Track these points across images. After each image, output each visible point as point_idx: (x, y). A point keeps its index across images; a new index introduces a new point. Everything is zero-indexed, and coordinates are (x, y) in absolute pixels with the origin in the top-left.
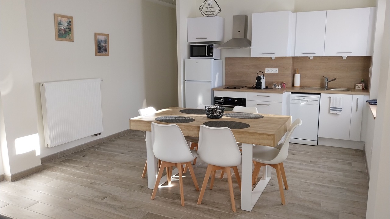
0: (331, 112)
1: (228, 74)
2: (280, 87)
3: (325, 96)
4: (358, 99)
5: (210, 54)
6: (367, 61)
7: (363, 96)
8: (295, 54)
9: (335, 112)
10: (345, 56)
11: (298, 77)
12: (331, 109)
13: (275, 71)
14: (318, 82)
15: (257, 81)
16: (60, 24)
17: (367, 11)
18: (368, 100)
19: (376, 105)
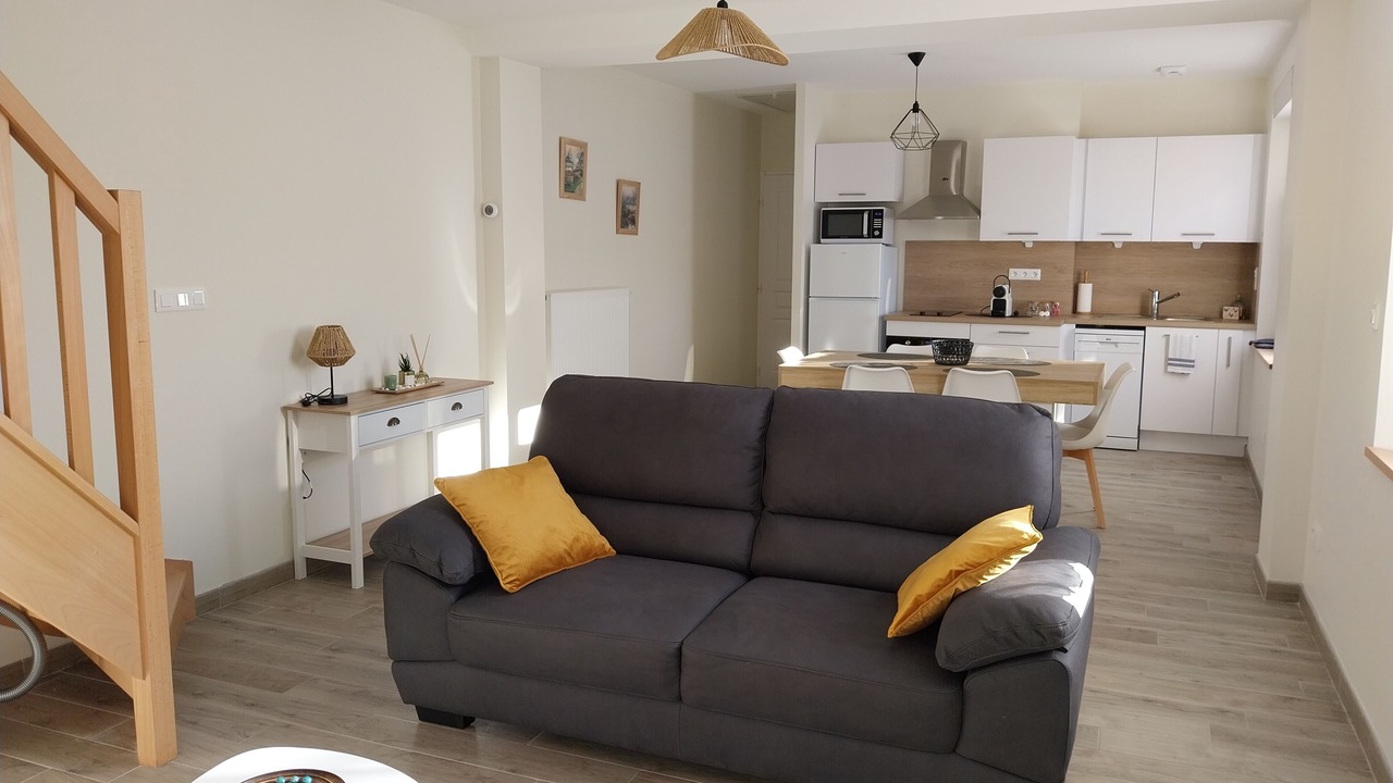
0: (1171, 369)
1: (911, 283)
2: (1048, 314)
3: (1155, 333)
4: (1230, 338)
5: (875, 233)
6: (1248, 254)
7: (1242, 332)
8: (1082, 237)
9: (1180, 370)
10: (1197, 241)
11: (1086, 291)
12: (1169, 362)
13: (1034, 274)
14: (1134, 303)
15: (994, 298)
16: (568, 160)
17: (1247, 142)
18: (1253, 339)
19: (1272, 348)
